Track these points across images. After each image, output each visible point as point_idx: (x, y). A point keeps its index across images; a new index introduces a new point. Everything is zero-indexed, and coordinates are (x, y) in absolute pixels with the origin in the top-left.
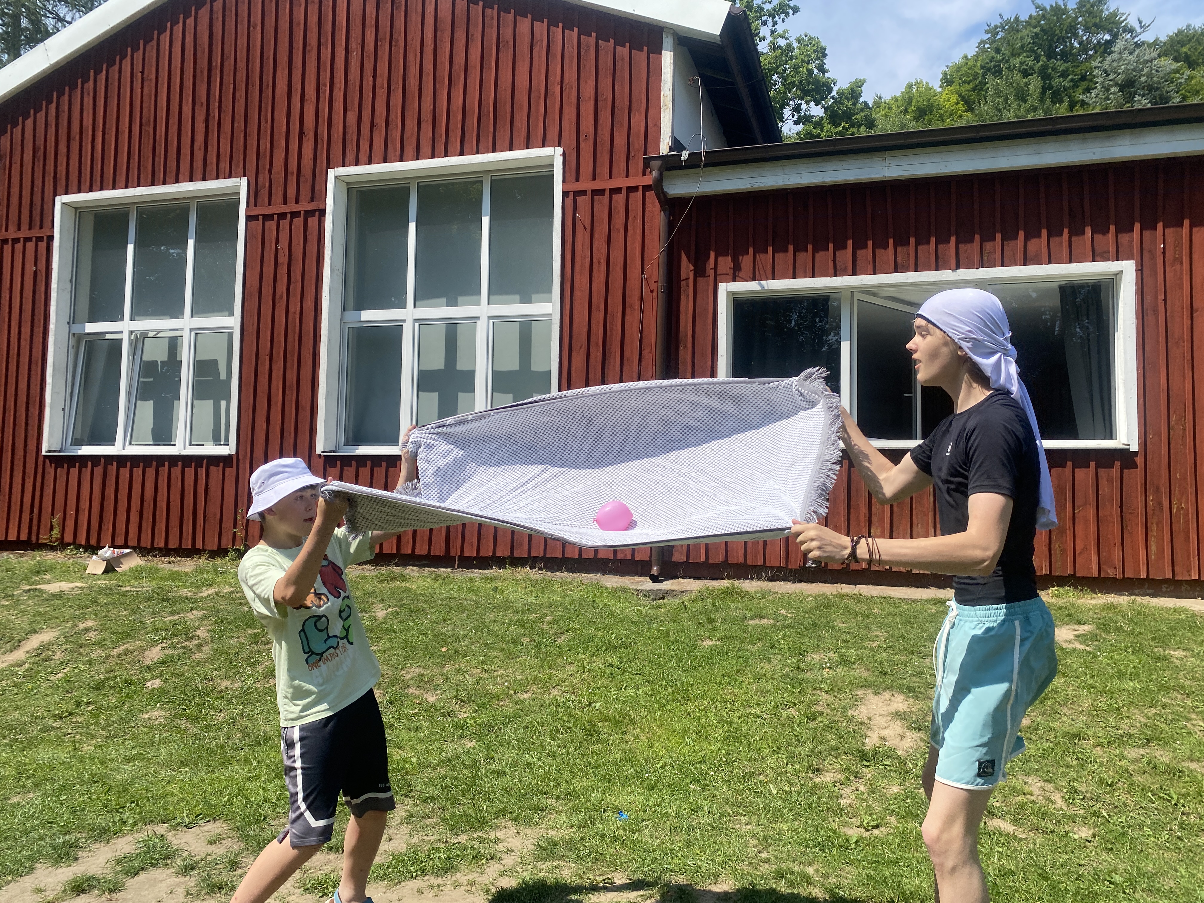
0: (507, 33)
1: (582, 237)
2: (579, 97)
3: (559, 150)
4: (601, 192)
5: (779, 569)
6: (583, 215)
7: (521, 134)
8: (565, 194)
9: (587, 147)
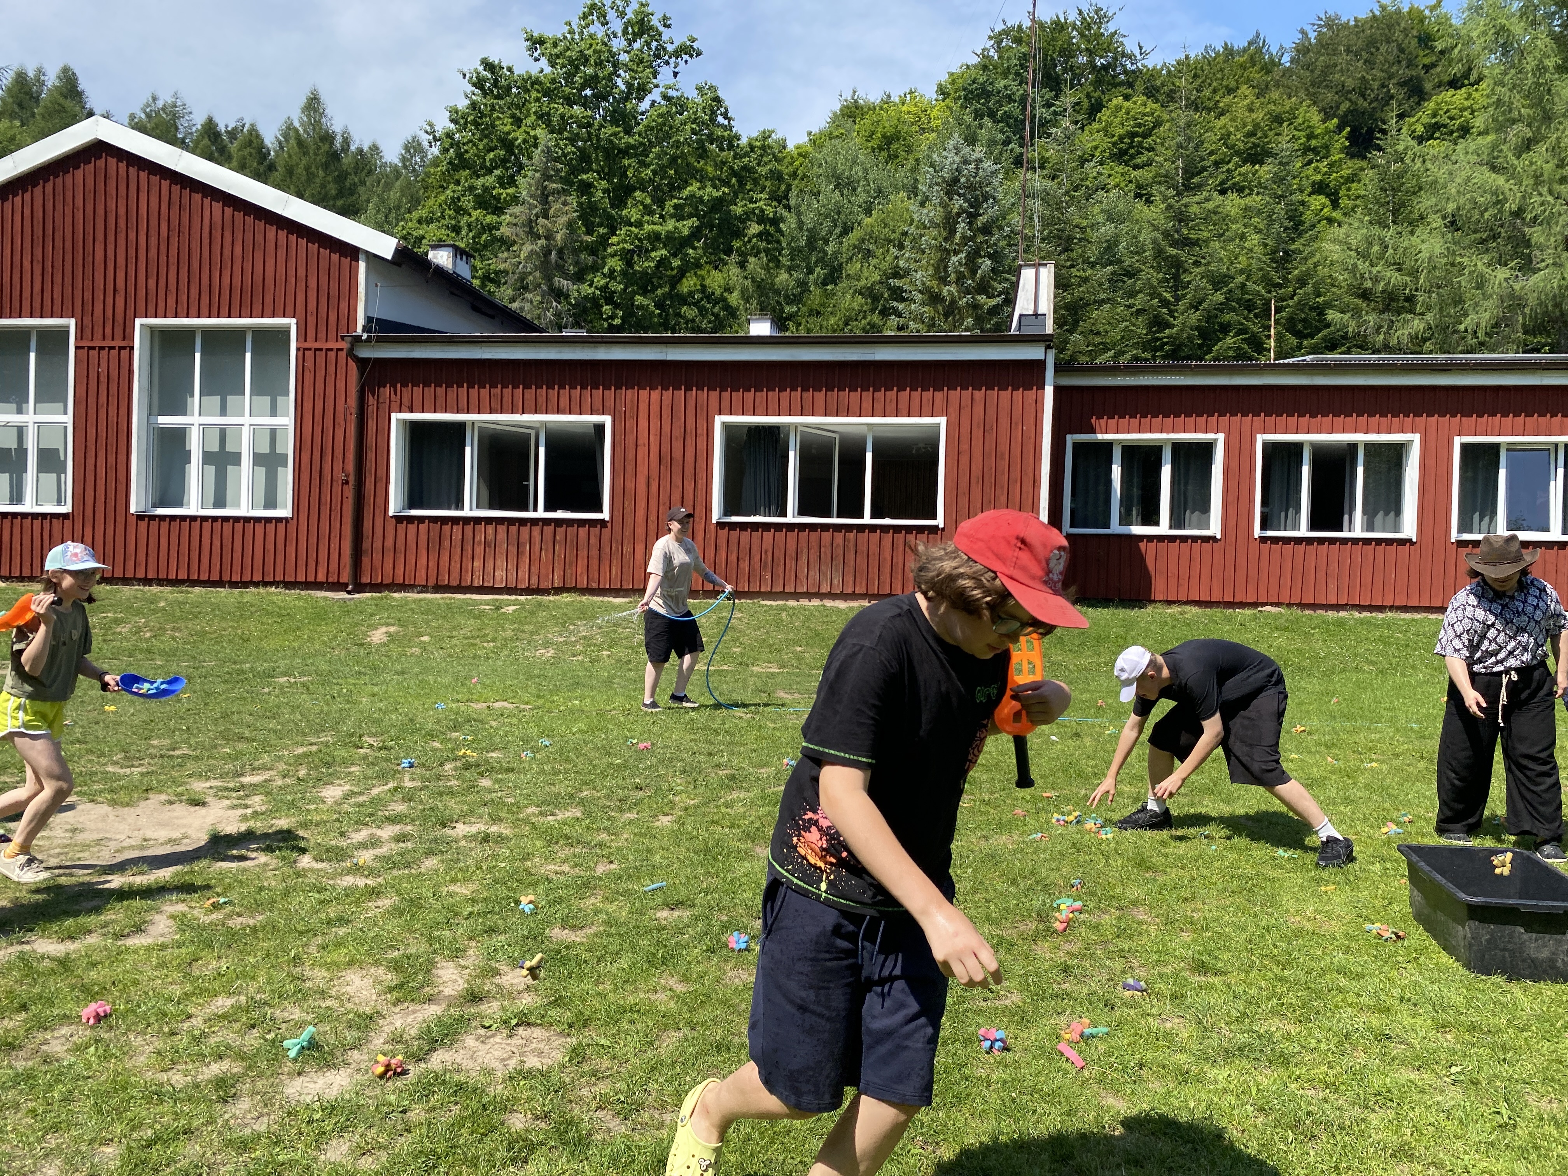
0: (259, 238)
1: (309, 377)
2: (307, 287)
3: (294, 321)
4: (321, 350)
5: (424, 586)
6: (309, 364)
7: (269, 308)
8: (298, 349)
9: (311, 320)
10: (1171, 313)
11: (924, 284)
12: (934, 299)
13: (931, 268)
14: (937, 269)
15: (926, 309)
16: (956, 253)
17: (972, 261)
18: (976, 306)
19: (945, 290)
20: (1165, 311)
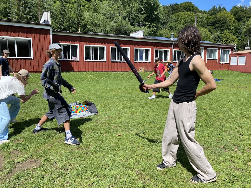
10: (63, 23)
11: (15, 11)
12: (18, 15)
13: (16, 9)
14: (18, 9)
15: (16, 16)
16: (21, 6)
17: (25, 8)
18: (27, 17)
19: (20, 13)
20: (62, 22)
